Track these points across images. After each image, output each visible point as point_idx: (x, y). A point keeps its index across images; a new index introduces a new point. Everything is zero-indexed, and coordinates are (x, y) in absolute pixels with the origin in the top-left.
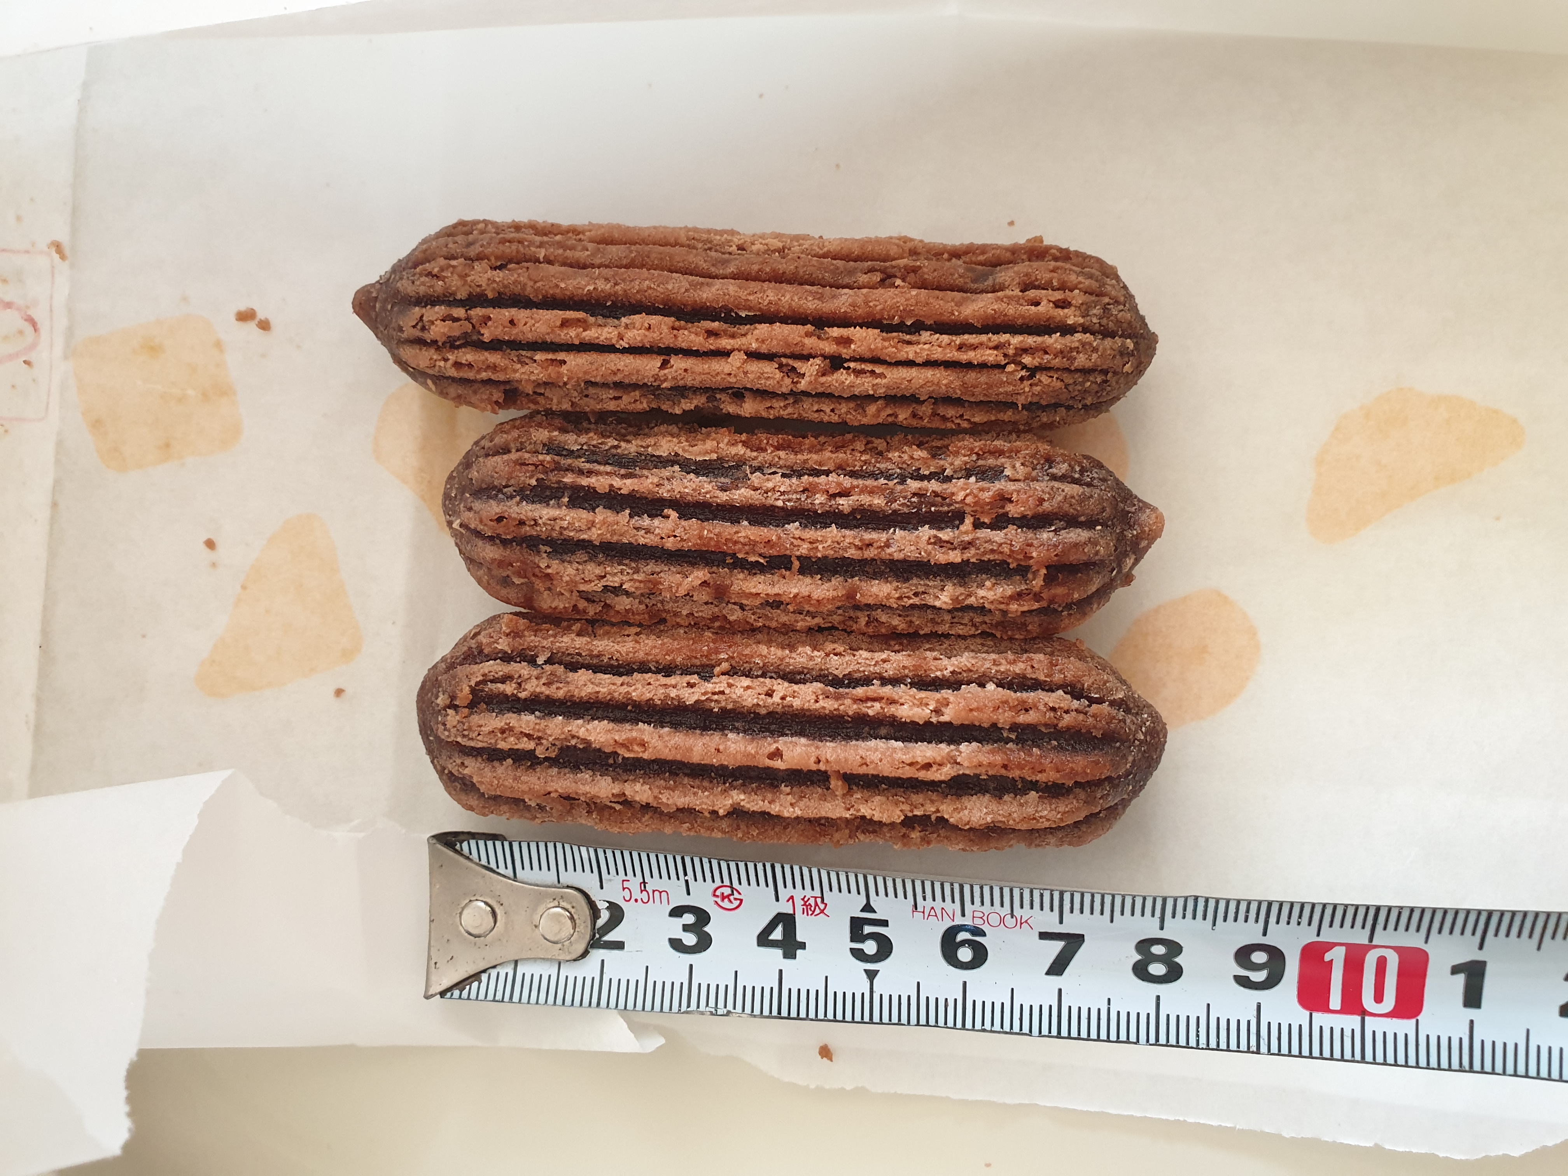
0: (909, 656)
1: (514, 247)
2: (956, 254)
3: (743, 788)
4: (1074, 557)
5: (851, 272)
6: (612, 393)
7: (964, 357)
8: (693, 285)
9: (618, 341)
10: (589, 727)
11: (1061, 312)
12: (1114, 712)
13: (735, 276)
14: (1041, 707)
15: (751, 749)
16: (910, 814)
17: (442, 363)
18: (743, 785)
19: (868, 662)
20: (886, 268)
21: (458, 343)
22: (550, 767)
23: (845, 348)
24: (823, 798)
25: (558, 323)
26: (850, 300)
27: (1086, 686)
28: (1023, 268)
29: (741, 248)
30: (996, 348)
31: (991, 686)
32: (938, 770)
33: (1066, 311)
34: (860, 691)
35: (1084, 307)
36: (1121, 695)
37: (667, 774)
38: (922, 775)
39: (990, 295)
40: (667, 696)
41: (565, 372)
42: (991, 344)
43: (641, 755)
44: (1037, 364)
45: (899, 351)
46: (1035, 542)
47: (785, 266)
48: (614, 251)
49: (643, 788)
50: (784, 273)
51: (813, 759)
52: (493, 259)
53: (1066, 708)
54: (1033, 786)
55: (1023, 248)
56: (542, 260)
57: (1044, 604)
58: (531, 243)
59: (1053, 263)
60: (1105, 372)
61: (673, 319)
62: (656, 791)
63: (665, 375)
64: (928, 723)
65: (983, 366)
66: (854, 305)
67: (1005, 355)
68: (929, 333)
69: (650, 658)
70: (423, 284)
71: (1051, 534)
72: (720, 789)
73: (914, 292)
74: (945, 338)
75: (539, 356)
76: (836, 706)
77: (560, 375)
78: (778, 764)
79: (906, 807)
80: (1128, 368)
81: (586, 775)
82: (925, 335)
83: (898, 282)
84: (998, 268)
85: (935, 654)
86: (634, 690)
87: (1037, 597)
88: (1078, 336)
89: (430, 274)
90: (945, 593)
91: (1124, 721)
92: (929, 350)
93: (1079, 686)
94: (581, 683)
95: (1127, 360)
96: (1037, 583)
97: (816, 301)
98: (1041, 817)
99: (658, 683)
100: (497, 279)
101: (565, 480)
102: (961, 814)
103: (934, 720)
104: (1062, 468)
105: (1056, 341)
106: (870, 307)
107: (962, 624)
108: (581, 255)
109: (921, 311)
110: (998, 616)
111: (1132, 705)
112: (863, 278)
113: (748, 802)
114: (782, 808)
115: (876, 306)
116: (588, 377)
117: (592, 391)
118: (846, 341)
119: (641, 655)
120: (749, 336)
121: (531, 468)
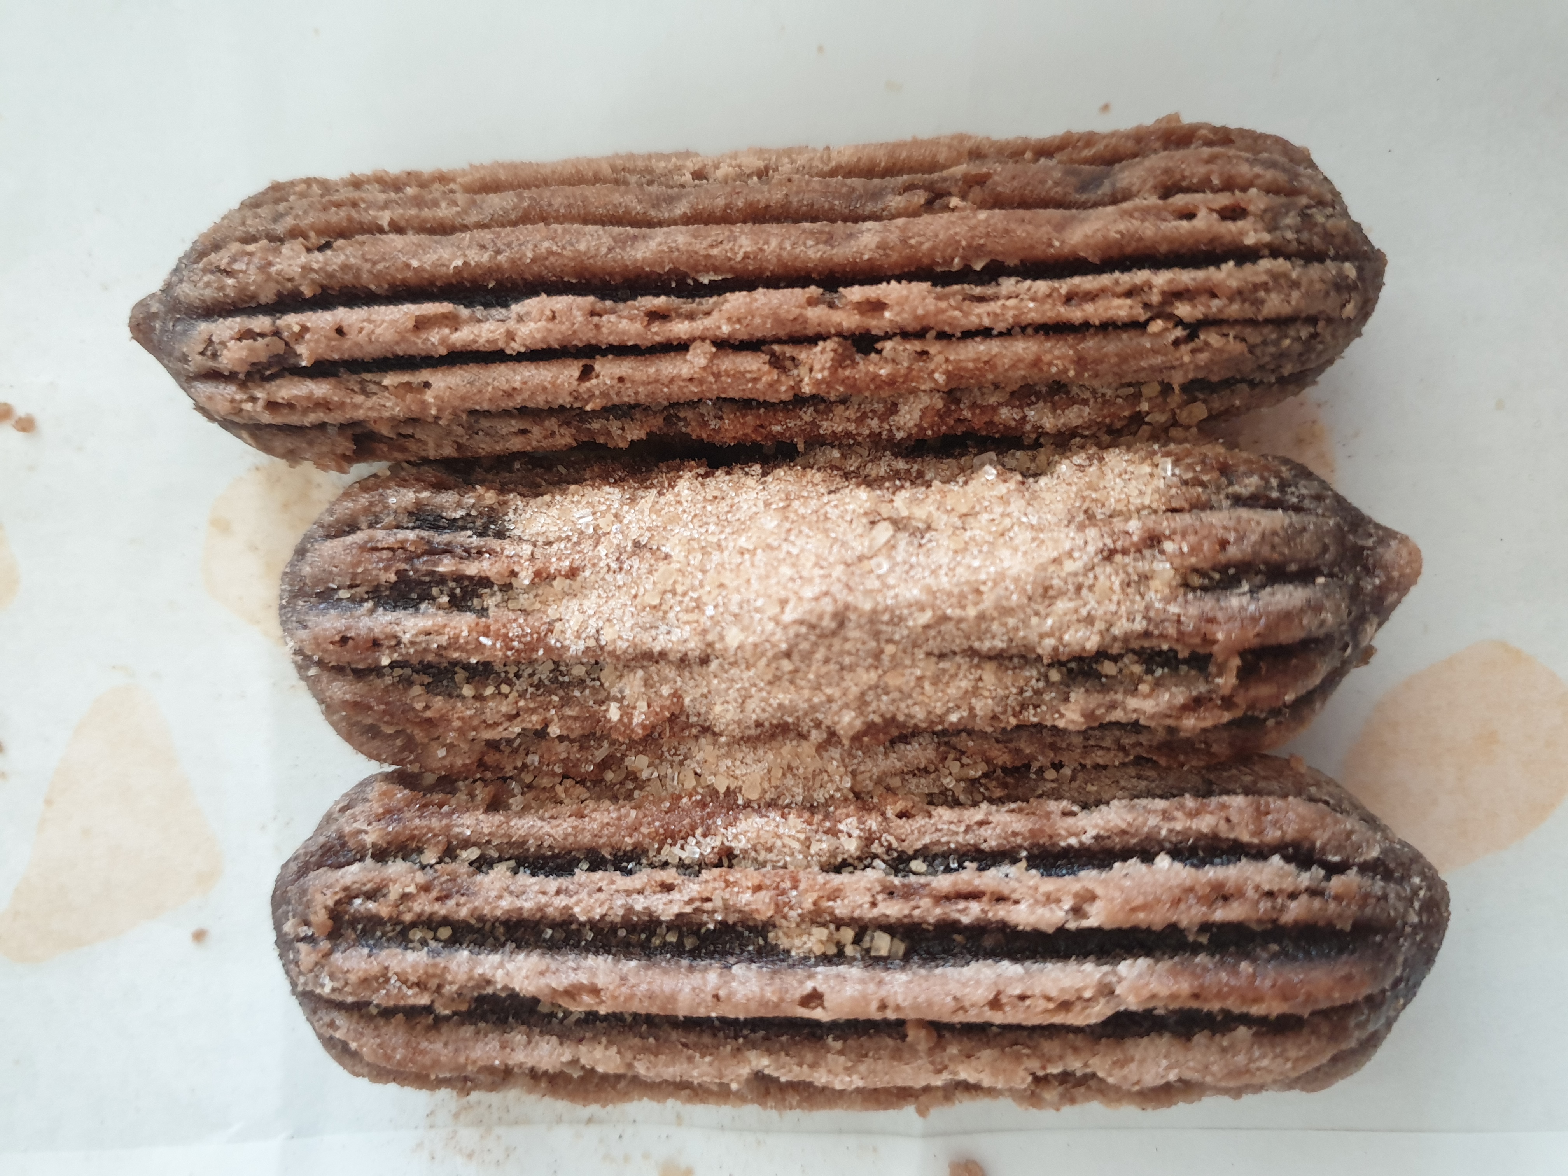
0: (1020, 810)
1: (343, 213)
2: (1044, 150)
3: (768, 1045)
4: (1288, 636)
5: (876, 195)
6: (516, 425)
7: (1076, 314)
8: (621, 242)
9: (507, 344)
10: (510, 966)
11: (1232, 227)
12: (1366, 882)
13: (687, 220)
14: (1250, 893)
15: (770, 995)
16: (1041, 1073)
17: (248, 406)
18: (766, 1038)
19: (953, 827)
20: (932, 183)
21: (268, 373)
22: (462, 1024)
23: (873, 317)
24: (897, 1055)
25: (411, 324)
26: (877, 239)
27: (1318, 844)
28: (1159, 161)
29: (698, 176)
30: (1129, 293)
31: (1163, 861)
32: (1084, 1008)
33: (1240, 223)
34: (943, 882)
35: (1269, 215)
36: (1375, 853)
37: (644, 1027)
38: (1058, 1019)
39: (1110, 209)
40: (630, 910)
41: (431, 400)
42: (1119, 289)
43: (595, 1008)
44: (1201, 316)
45: (966, 314)
46: (1220, 616)
47: (767, 195)
48: (496, 203)
49: (608, 1053)
50: (768, 206)
51: (874, 1005)
52: (312, 234)
53: (1291, 889)
54: (1245, 1019)
55: (1152, 133)
56: (386, 228)
57: (1238, 713)
58: (371, 205)
59: (1206, 151)
60: (1312, 320)
61: (591, 299)
62: (629, 1055)
63: (589, 390)
64: (1061, 931)
65: (1108, 327)
66: (882, 246)
67: (1147, 306)
68: (1013, 280)
69: (601, 841)
70: (208, 285)
71: (1245, 599)
72: (729, 1048)
73: (983, 215)
74: (1042, 286)
75: (389, 380)
76: (906, 912)
77: (424, 405)
78: (818, 1014)
79: (1034, 1065)
80: (1350, 310)
81: (518, 1037)
82: (1008, 284)
83: (954, 201)
84: (1117, 166)
85: (1065, 804)
86: (577, 904)
87: (1228, 702)
88: (1265, 264)
89: (219, 270)
90: (1071, 706)
91: (1385, 897)
92: (1015, 308)
93: (1306, 845)
94: (493, 894)
95: (1347, 296)
96: (1226, 682)
97: (821, 246)
98: (1258, 1069)
99: (614, 887)
100: (315, 266)
101: (441, 569)
102: (1126, 1071)
103: (1072, 925)
104: (1249, 484)
105: (1230, 275)
106: (912, 246)
107: (1101, 748)
108: (444, 212)
109: (999, 245)
110: (1161, 735)
111: (1392, 866)
112: (896, 202)
113: (777, 1069)
114: (831, 1077)
115: (921, 244)
116: (469, 405)
117: (485, 423)
118: (878, 306)
119: (586, 839)
120: (715, 314)
121: (385, 554)
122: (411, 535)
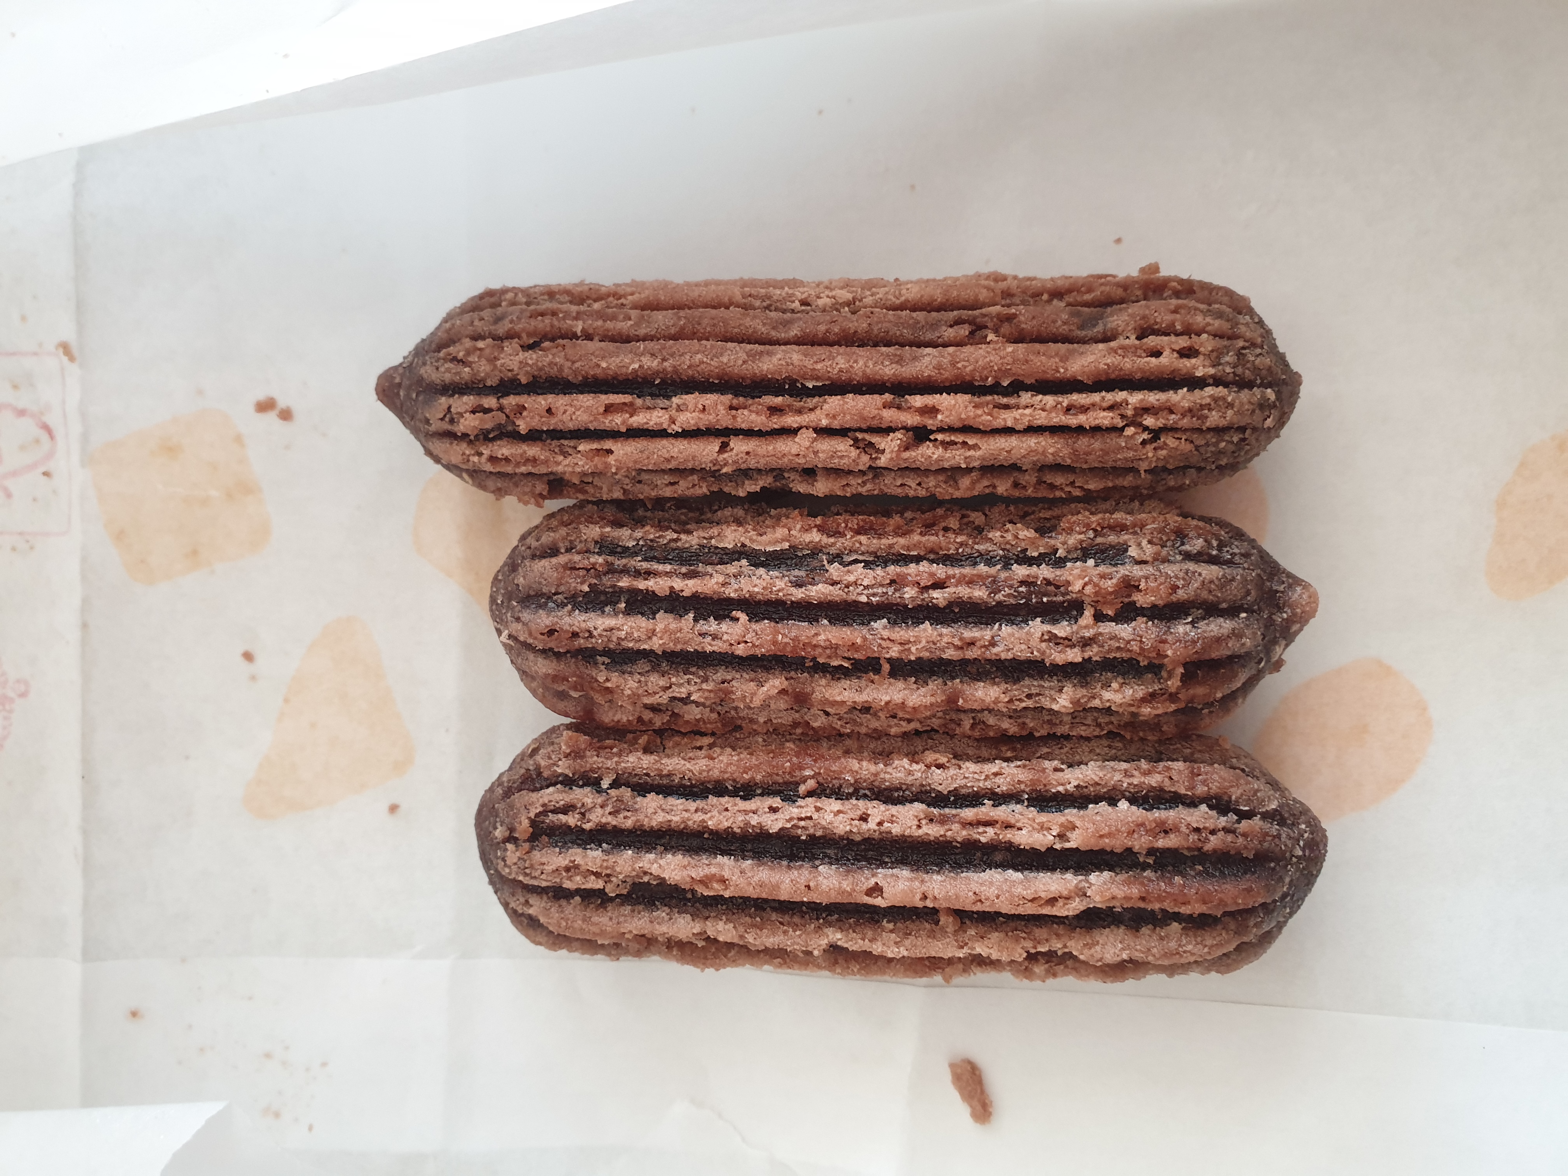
0: (1025, 766)
1: (547, 320)
2: (1057, 294)
3: (840, 925)
4: (1217, 654)
5: (934, 326)
6: (668, 478)
7: (1073, 421)
8: (751, 355)
9: (669, 426)
10: (662, 862)
11: (1187, 364)
12: (1266, 826)
13: (799, 341)
14: (1184, 829)
15: (846, 885)
16: (1033, 951)
17: (476, 459)
18: (838, 920)
19: (976, 776)
20: (975, 318)
21: (491, 436)
22: (622, 904)
23: (931, 418)
24: (932, 935)
25: (602, 409)
26: (935, 362)
27: (1233, 798)
28: (1137, 309)
29: (804, 303)
30: (1111, 408)
31: (1123, 805)
32: (1064, 904)
33: (1193, 361)
34: (969, 813)
35: (1215, 354)
36: (1274, 806)
37: (753, 909)
38: (1047, 911)
39: (1101, 346)
40: (747, 824)
41: (613, 462)
42: (1105, 405)
43: (721, 893)
44: (1162, 426)
45: (995, 418)
46: (1169, 637)
47: (856, 324)
48: (662, 320)
49: (727, 927)
50: (856, 332)
51: (918, 896)
52: (524, 335)
53: (1212, 827)
54: (1177, 917)
55: (1137, 282)
56: (579, 334)
57: (1181, 705)
58: (567, 314)
59: (1174, 302)
60: (1242, 429)
61: (730, 396)
62: (741, 929)
63: (724, 459)
64: (1050, 849)
65: (1096, 430)
66: (939, 367)
67: (1123, 416)
68: (1029, 394)
69: (726, 777)
70: (448, 370)
71: (1188, 627)
72: (813, 926)
73: (1010, 348)
74: (1050, 400)
75: (583, 447)
76: (942, 833)
77: (607, 466)
78: (879, 902)
79: (1029, 944)
80: (1269, 422)
81: (663, 914)
82: (1026, 397)
83: (991, 337)
84: (1109, 309)
85: (1056, 763)
86: (710, 819)
87: (1173, 697)
88: (1209, 391)
89: (455, 359)
90: (1064, 696)
91: (1279, 837)
92: (1031, 415)
93: (1226, 798)
94: (650, 811)
95: (1267, 413)
96: (1174, 683)
97: (894, 365)
98: (1185, 952)
99: (736, 808)
100: (530, 362)
101: (620, 584)
102: (1093, 950)
103: (1058, 846)
104: (1196, 545)
105: (1183, 398)
106: (959, 368)
107: (1085, 725)
108: (623, 326)
109: (1020, 370)
110: (1127, 718)
111: (1287, 815)
112: (949, 333)
113: (847, 942)
114: (885, 948)
115: (965, 367)
116: (638, 467)
117: (645, 477)
118: (932, 411)
119: (716, 773)
120: (818, 411)
121: (582, 573)
122: (600, 560)
